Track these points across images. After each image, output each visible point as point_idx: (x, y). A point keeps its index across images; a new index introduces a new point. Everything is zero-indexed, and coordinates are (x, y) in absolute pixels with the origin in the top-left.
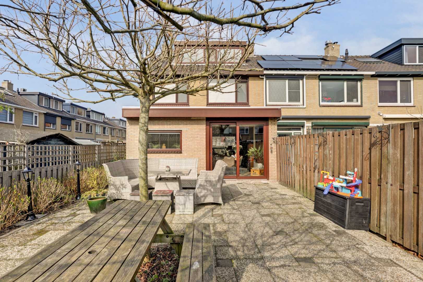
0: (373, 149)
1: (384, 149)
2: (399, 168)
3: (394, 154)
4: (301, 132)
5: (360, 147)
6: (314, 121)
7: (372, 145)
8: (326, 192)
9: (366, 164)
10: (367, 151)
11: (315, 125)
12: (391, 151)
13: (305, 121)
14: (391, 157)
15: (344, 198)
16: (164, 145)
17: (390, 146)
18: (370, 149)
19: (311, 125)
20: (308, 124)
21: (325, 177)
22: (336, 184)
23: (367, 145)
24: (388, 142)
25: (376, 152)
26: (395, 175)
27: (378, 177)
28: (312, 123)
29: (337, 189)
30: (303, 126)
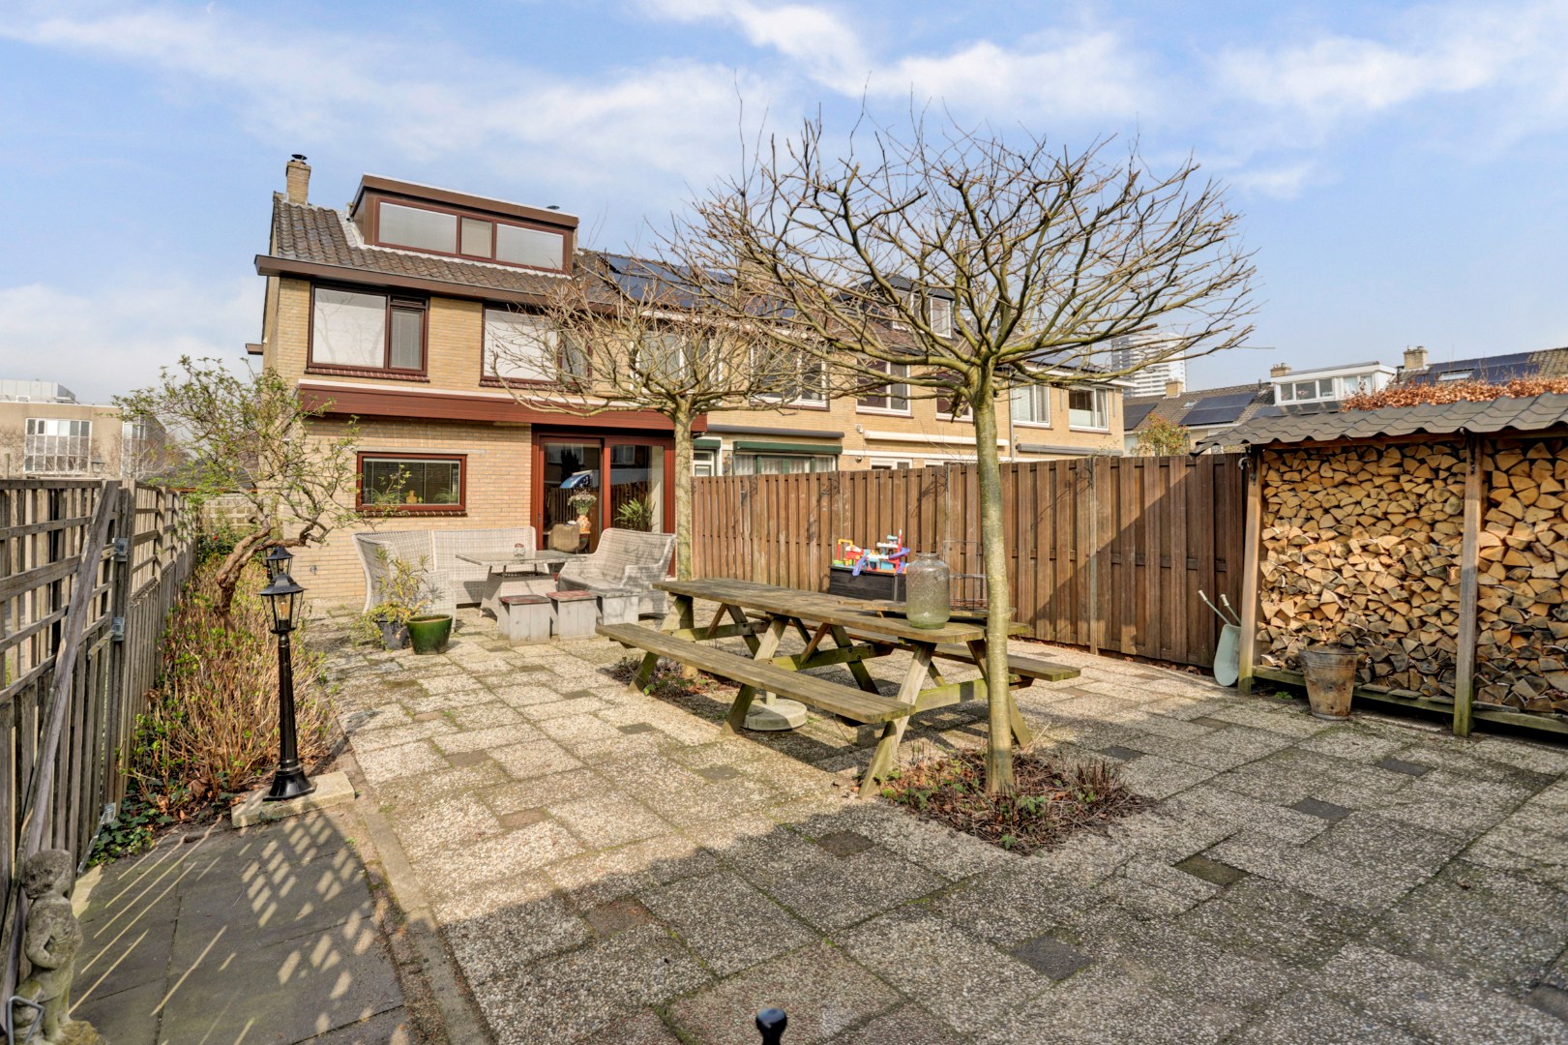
0: (924, 501)
1: (940, 500)
2: (960, 525)
3: (954, 506)
4: (711, 463)
5: (902, 497)
6: (739, 439)
7: (921, 495)
8: (856, 573)
9: (913, 523)
10: (913, 504)
11: (742, 449)
12: (950, 503)
13: (719, 438)
14: (949, 511)
15: (890, 576)
16: (412, 493)
17: (949, 495)
18: (919, 500)
19: (731, 447)
20: (727, 446)
21: (848, 549)
22: (873, 557)
23: (914, 494)
24: (946, 489)
25: (927, 505)
26: (954, 535)
27: (931, 541)
28: (735, 443)
29: (874, 565)
30: (715, 450)
